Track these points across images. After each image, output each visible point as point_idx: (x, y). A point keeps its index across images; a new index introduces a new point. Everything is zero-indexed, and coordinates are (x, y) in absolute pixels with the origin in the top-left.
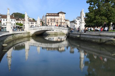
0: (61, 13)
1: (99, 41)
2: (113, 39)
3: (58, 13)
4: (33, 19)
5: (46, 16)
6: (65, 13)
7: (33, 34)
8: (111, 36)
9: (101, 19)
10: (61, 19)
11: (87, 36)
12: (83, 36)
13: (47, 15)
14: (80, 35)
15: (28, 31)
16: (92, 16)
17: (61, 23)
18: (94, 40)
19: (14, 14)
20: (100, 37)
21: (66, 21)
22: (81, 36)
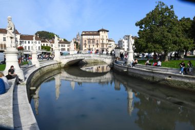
0: (103, 30)
1: (151, 79)
2: (168, 78)
3: (99, 31)
4: (64, 40)
5: (82, 35)
6: (108, 31)
7: (65, 65)
8: (166, 75)
9: (155, 48)
10: (103, 39)
11: (137, 72)
12: (132, 71)
13: (84, 33)
14: (128, 68)
15: (59, 61)
16: (143, 43)
17: (103, 44)
18: (145, 78)
19: (39, 33)
20: (152, 75)
21: (109, 41)
22: (129, 70)
